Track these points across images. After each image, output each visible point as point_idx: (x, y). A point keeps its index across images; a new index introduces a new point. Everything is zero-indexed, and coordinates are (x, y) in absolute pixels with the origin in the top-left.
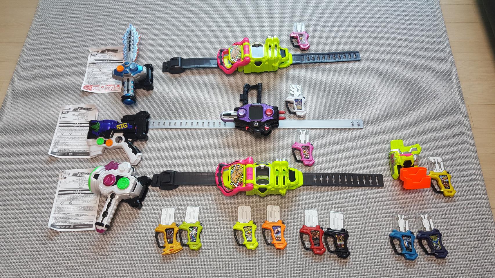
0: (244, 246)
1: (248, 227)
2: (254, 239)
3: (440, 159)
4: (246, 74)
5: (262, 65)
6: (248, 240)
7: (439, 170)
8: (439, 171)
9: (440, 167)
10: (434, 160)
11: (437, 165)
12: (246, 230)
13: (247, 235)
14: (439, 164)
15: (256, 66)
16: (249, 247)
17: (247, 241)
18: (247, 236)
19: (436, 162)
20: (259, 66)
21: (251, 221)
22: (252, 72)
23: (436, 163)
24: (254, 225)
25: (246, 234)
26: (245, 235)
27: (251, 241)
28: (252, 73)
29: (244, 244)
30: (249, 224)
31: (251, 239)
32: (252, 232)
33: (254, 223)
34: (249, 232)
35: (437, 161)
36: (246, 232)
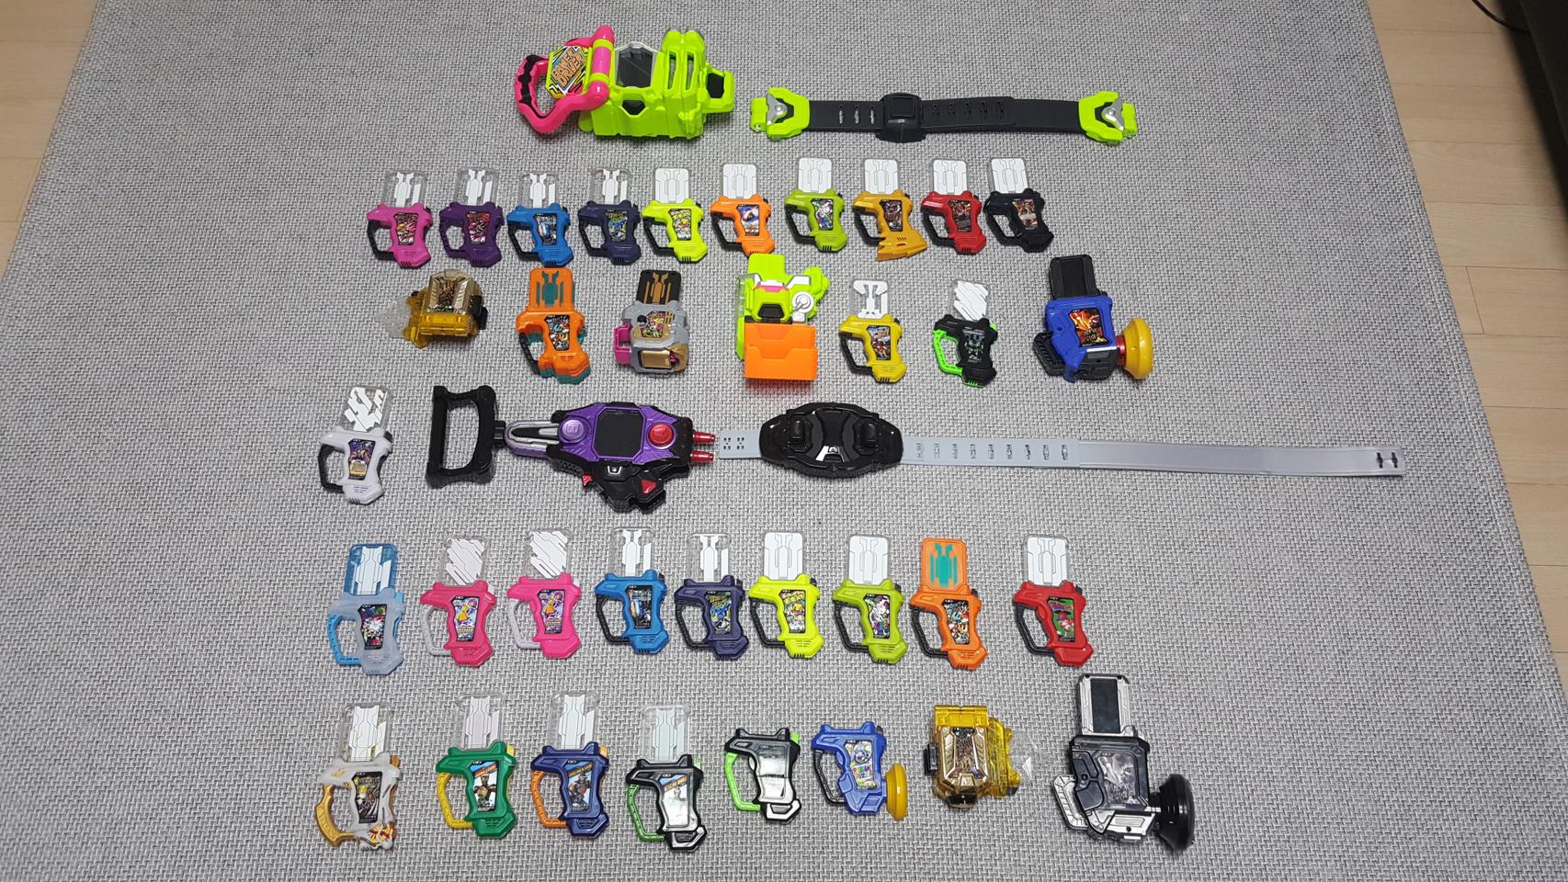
0: (781, 645)
1: (795, 593)
2: (811, 627)
3: (882, 286)
4: (602, 139)
5: (645, 113)
6: (792, 628)
7: (873, 313)
8: (873, 317)
9: (878, 306)
10: (866, 286)
11: (871, 302)
12: (787, 601)
13: (790, 615)
14: (877, 297)
15: (627, 114)
16: (794, 649)
17: (791, 631)
18: (789, 619)
19: (871, 291)
20: (637, 114)
21: (803, 575)
22: (618, 135)
23: (871, 295)
24: (811, 587)
25: (788, 613)
26: (785, 614)
27: (803, 632)
28: (618, 138)
29: (780, 639)
30: (797, 584)
31: (801, 627)
32: (804, 607)
33: (813, 581)
34: (798, 606)
35: (874, 291)
36: (786, 606)
